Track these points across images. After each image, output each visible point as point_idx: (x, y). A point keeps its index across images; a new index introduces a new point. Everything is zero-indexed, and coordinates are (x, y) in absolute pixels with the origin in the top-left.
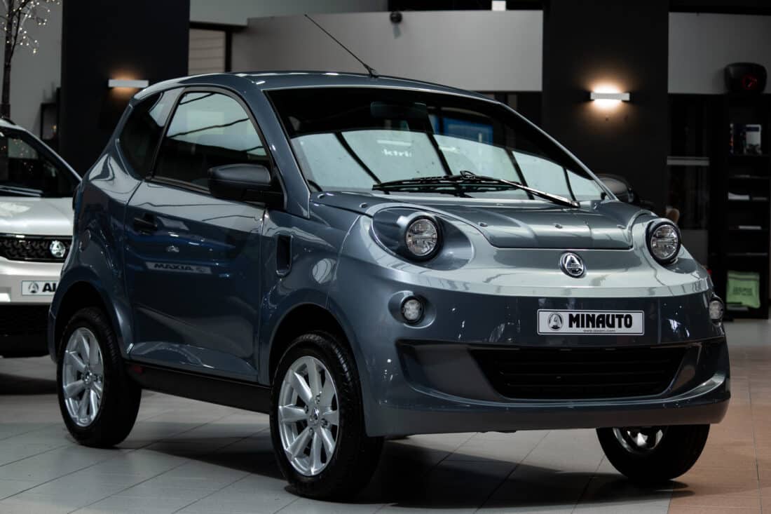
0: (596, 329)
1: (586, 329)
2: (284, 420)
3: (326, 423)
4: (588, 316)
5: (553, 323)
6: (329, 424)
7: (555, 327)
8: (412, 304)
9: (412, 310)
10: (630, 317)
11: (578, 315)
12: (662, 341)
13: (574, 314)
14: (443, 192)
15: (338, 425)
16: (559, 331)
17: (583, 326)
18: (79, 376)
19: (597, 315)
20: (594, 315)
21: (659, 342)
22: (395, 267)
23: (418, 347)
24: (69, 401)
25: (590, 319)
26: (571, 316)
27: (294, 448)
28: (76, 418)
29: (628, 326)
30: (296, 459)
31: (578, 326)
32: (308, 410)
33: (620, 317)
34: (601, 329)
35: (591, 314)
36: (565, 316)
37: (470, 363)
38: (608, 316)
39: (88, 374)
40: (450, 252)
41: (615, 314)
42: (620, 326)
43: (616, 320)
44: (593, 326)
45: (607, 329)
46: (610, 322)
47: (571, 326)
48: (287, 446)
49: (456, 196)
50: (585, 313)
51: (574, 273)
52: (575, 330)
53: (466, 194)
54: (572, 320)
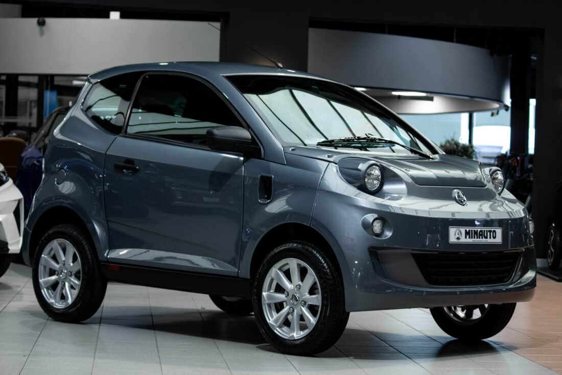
0: (478, 239)
1: (473, 239)
2: (267, 302)
3: (305, 303)
4: (474, 231)
5: (457, 236)
6: (307, 304)
7: (458, 238)
8: (377, 223)
9: (377, 227)
10: (494, 231)
11: (469, 230)
12: (511, 247)
13: (468, 230)
14: (355, 147)
15: (320, 305)
16: (461, 241)
17: (472, 238)
18: (52, 272)
19: (479, 230)
20: (477, 231)
21: (509, 248)
22: (356, 196)
23: (379, 252)
24: (44, 291)
25: (476, 232)
26: (466, 231)
27: (276, 321)
28: (52, 303)
29: (494, 238)
30: (277, 328)
31: (469, 238)
32: (288, 295)
33: (490, 231)
34: (481, 239)
35: (476, 229)
36: (463, 230)
37: (412, 262)
38: (484, 231)
39: (62, 271)
40: (387, 187)
41: (488, 229)
42: (490, 238)
43: (489, 233)
44: (477, 238)
45: (484, 240)
46: (486, 235)
47: (466, 238)
48: (269, 320)
49: (361, 150)
50: (473, 229)
51: (461, 202)
52: (469, 240)
53: (368, 149)
54: (467, 233)
